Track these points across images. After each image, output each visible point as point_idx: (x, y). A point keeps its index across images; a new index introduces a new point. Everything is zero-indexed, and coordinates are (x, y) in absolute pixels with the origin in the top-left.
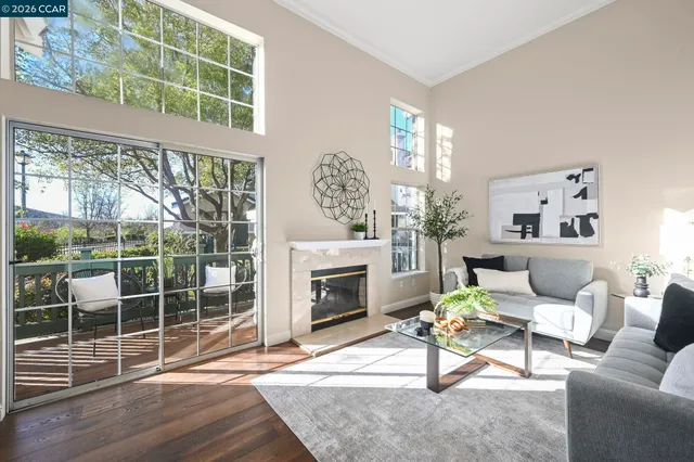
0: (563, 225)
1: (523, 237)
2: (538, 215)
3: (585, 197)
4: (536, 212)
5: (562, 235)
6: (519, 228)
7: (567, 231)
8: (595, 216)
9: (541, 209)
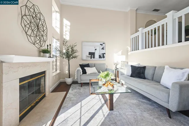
0: (99, 55)
1: (91, 58)
2: (94, 53)
3: (103, 49)
4: (94, 52)
5: (99, 58)
6: (90, 56)
7: (100, 57)
8: (105, 54)
9: (95, 51)
